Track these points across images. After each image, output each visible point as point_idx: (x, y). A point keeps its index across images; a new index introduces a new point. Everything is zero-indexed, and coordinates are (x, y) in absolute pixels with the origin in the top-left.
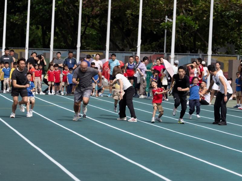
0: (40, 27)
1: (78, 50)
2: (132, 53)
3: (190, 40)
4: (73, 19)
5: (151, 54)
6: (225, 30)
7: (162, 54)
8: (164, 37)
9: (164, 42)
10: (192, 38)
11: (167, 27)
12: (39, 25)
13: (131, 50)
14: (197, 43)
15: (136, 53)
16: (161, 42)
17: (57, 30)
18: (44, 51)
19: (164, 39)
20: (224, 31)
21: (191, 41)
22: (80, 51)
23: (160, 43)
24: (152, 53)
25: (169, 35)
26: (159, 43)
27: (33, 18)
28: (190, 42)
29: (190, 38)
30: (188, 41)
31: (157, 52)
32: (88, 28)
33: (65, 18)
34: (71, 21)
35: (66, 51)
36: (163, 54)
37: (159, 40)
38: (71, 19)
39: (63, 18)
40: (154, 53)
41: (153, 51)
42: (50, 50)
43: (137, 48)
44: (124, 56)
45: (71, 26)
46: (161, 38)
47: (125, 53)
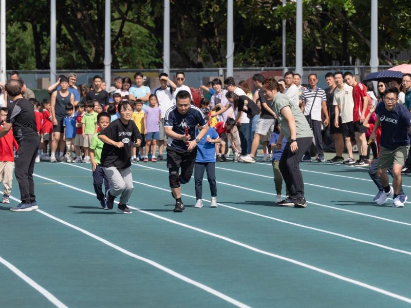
0: (29, 26)
1: (108, 70)
2: (218, 71)
3: (335, 38)
4: (95, 5)
5: (257, 70)
6: (407, 15)
7: (277, 70)
8: (281, 34)
9: (281, 46)
10: (339, 33)
11: (288, 14)
12: (27, 21)
13: (215, 64)
14: (350, 43)
15: (225, 71)
16: (276, 46)
17: (65, 31)
18: (37, 76)
19: (282, 39)
20: (405, 16)
21: (339, 41)
22: (112, 72)
23: (275, 48)
24: (258, 68)
25: (291, 29)
26: (272, 47)
27: (13, 7)
28: (337, 42)
29: (337, 34)
30: (333, 41)
31: (271, 66)
32: (126, 23)
33: (78, 5)
34: (92, 11)
35: (84, 72)
36: (282, 70)
37: (272, 42)
38: (91, 7)
39: (74, 6)
40: (263, 68)
41: (262, 65)
42: (49, 73)
43: (226, 59)
44: (201, 77)
45: (92, 21)
46: (277, 38)
47: (202, 71)
